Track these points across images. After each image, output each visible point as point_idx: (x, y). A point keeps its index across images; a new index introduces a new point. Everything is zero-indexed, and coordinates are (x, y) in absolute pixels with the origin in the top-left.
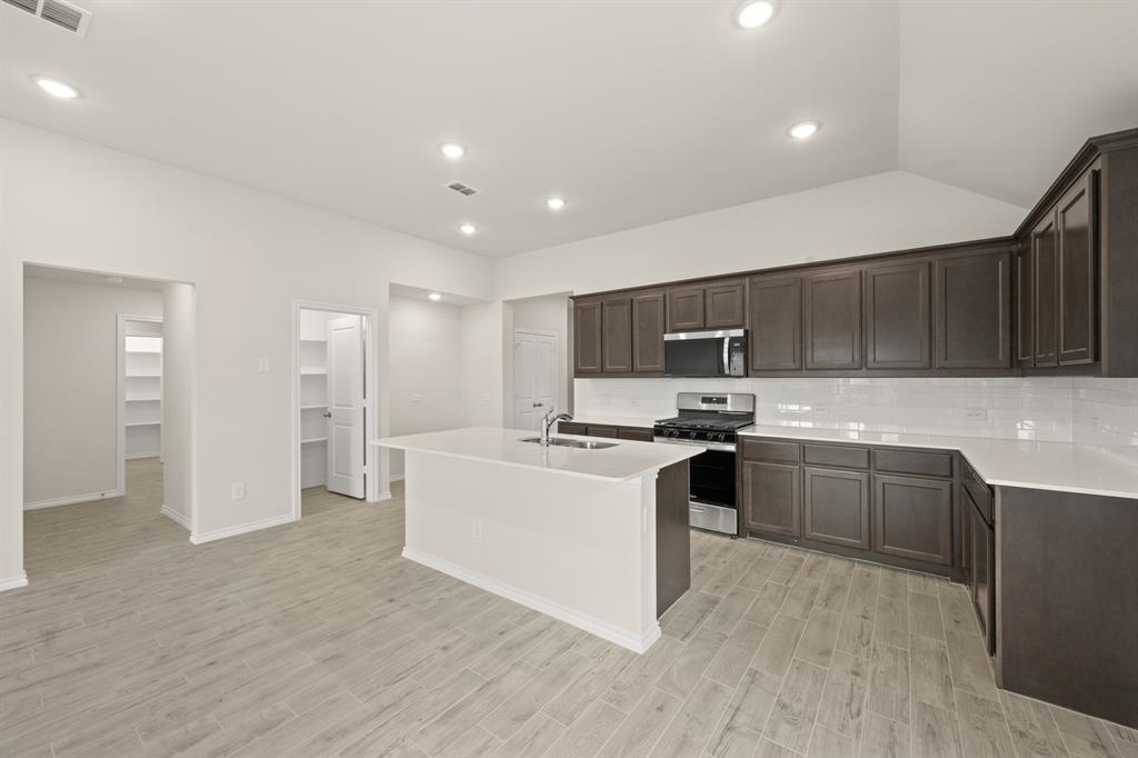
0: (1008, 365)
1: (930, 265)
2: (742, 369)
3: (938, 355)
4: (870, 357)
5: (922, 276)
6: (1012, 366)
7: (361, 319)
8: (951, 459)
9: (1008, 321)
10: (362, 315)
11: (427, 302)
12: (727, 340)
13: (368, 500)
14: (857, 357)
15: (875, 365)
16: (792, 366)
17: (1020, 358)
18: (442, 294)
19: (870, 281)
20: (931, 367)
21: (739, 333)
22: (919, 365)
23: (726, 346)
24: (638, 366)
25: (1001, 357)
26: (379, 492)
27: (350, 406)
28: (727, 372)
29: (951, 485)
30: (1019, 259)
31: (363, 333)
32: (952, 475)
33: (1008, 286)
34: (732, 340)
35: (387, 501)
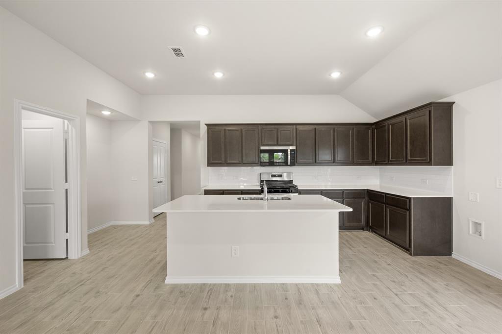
7: (64, 123)
10: (64, 118)
12: (289, 150)
13: (69, 258)
16: (311, 161)
21: (294, 148)
26: (82, 250)
27: (51, 189)
31: (66, 132)
34: (291, 151)
35: (88, 255)
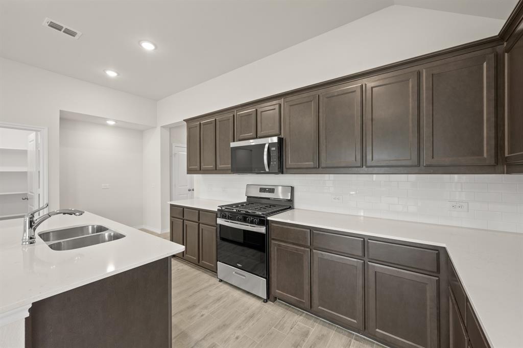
0: (493, 162)
1: (419, 74)
2: (277, 168)
3: (426, 154)
4: (369, 157)
5: (412, 83)
6: (497, 163)
8: (438, 255)
9: (493, 119)
11: (107, 125)
14: (359, 157)
15: (374, 164)
17: (506, 155)
18: (116, 121)
19: (369, 92)
20: (419, 165)
22: (408, 163)
23: (266, 150)
24: (219, 166)
25: (485, 155)
28: (267, 170)
29: (438, 282)
30: (506, 54)
32: (438, 271)
33: (493, 84)
